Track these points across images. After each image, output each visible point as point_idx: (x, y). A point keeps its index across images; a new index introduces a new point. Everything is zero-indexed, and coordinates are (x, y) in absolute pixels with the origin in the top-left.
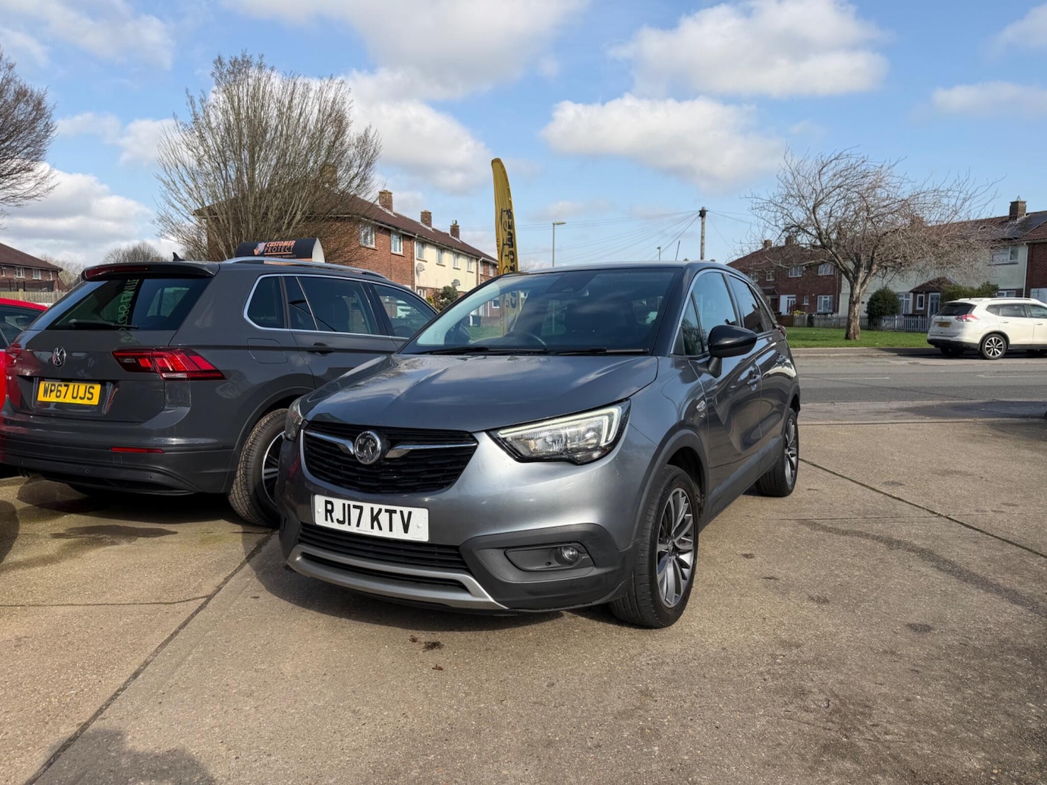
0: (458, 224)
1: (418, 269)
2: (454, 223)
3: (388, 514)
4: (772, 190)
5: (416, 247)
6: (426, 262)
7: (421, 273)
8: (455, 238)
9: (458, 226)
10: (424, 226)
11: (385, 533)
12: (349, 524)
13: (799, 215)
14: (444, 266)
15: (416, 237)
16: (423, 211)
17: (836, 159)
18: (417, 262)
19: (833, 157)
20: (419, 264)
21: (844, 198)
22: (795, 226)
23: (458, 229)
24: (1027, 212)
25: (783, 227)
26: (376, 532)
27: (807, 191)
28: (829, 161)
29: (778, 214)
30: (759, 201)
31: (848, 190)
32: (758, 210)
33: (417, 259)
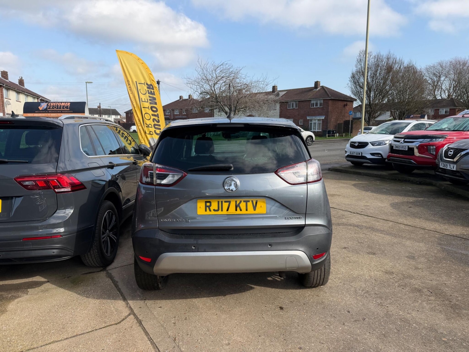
0: (23, 79)
1: (7, 104)
2: (21, 78)
4: (195, 75)
5: (4, 91)
6: (10, 100)
7: (7, 106)
8: (22, 86)
9: (23, 80)
10: (4, 79)
13: (207, 88)
14: (20, 102)
15: (4, 86)
16: (2, 71)
17: (222, 65)
18: (5, 100)
19: (220, 64)
20: (7, 101)
22: (205, 92)
23: (24, 82)
24: (278, 90)
25: (200, 92)
27: (209, 77)
29: (198, 86)
30: (190, 80)
32: (189, 84)
33: (5, 98)
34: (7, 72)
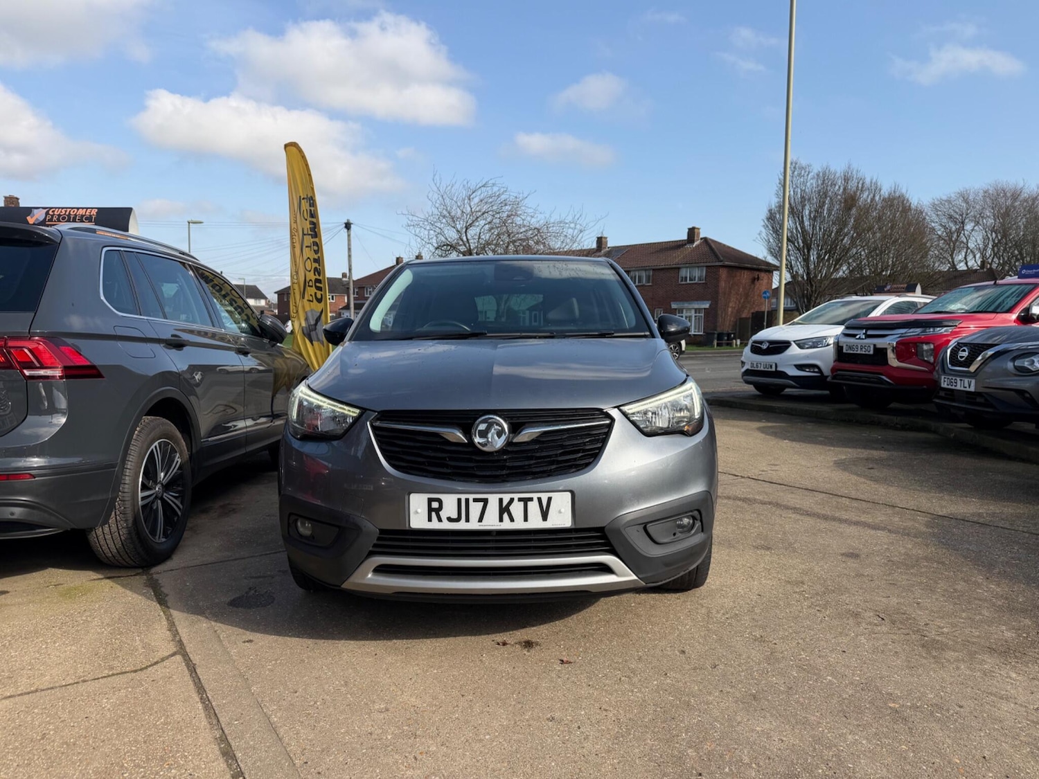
3: (522, 503)
4: (428, 208)
11: (519, 524)
12: (467, 520)
13: (452, 235)
17: (484, 186)
21: (490, 223)
22: (448, 245)
24: (609, 245)
25: (436, 245)
26: (507, 525)
27: (457, 212)
28: (478, 187)
29: (432, 232)
30: (415, 218)
31: (493, 216)
32: (412, 227)
34: (18, 199)
